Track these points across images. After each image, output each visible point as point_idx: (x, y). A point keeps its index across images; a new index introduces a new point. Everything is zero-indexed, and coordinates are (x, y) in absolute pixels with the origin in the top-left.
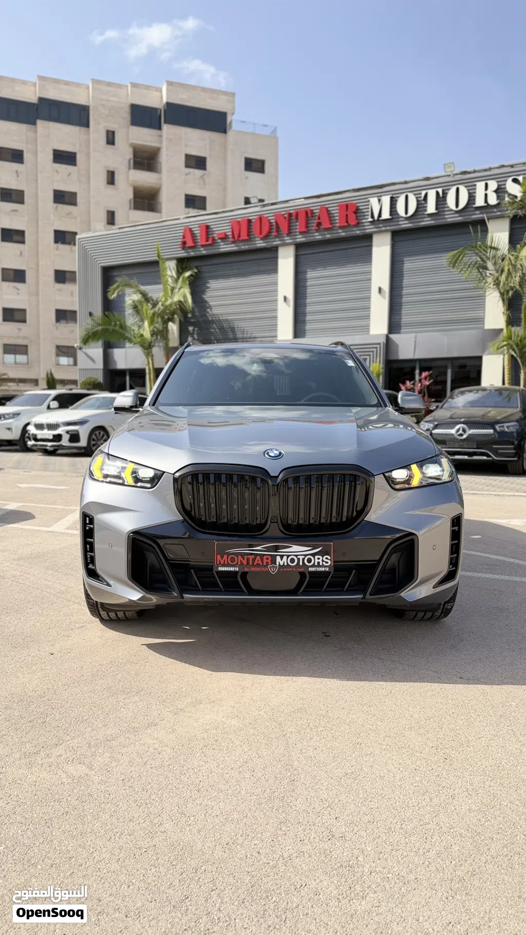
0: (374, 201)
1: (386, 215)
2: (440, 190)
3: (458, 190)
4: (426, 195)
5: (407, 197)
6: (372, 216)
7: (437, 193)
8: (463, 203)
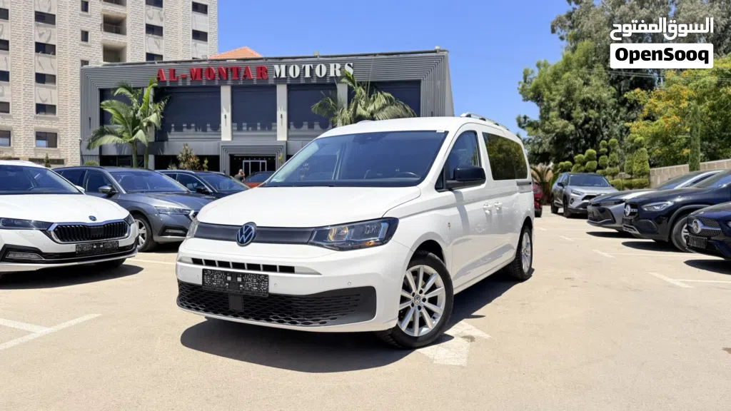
0: (276, 67)
1: (283, 75)
2: (312, 65)
3: (321, 66)
4: (304, 67)
5: (294, 67)
6: (276, 75)
7: (310, 67)
8: (323, 74)
